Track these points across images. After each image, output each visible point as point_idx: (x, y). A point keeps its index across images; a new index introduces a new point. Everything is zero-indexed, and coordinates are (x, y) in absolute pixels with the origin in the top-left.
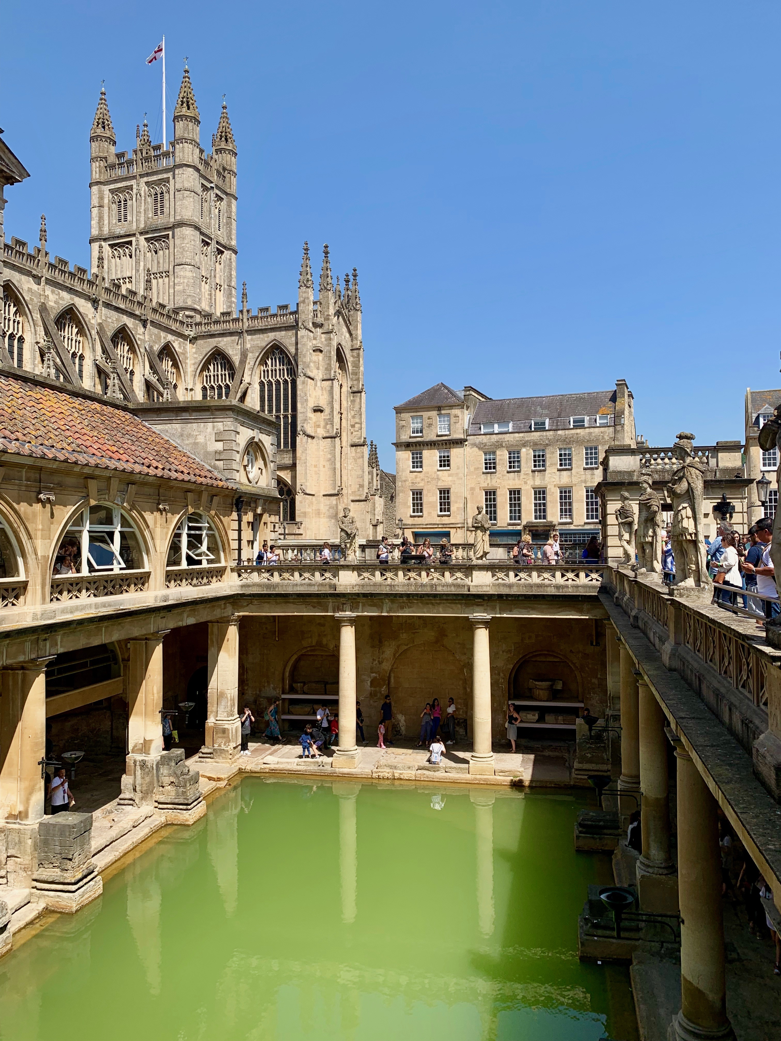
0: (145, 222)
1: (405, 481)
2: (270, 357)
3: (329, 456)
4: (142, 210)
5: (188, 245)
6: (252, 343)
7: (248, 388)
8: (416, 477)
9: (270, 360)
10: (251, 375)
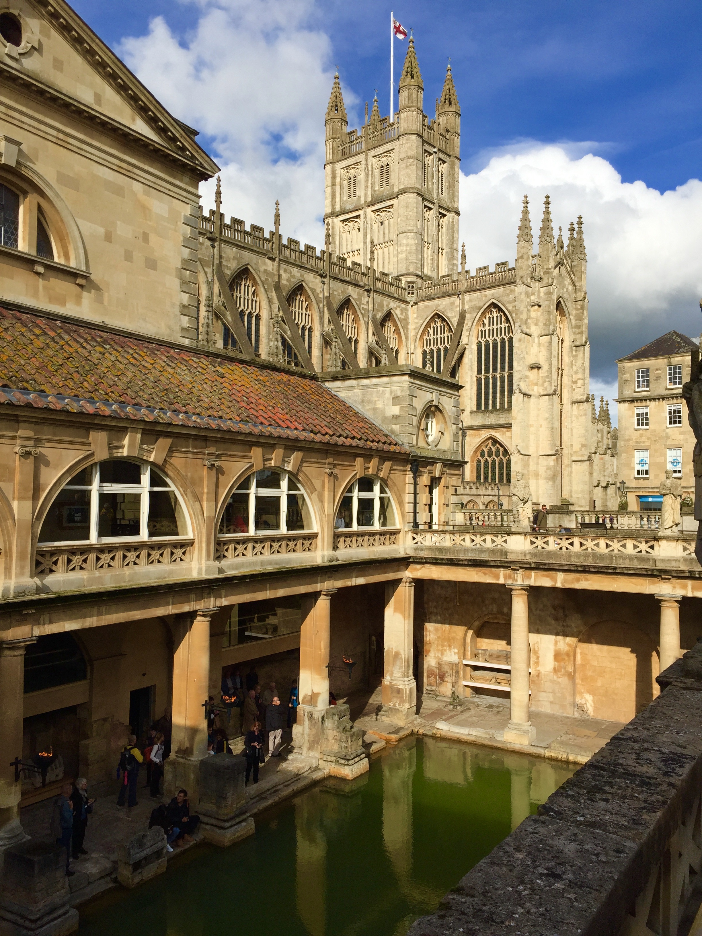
0: (372, 196)
1: (629, 440)
2: (487, 317)
3: (547, 415)
4: (369, 185)
5: (410, 213)
6: (470, 304)
7: (465, 349)
8: (641, 436)
9: (487, 319)
10: (469, 336)
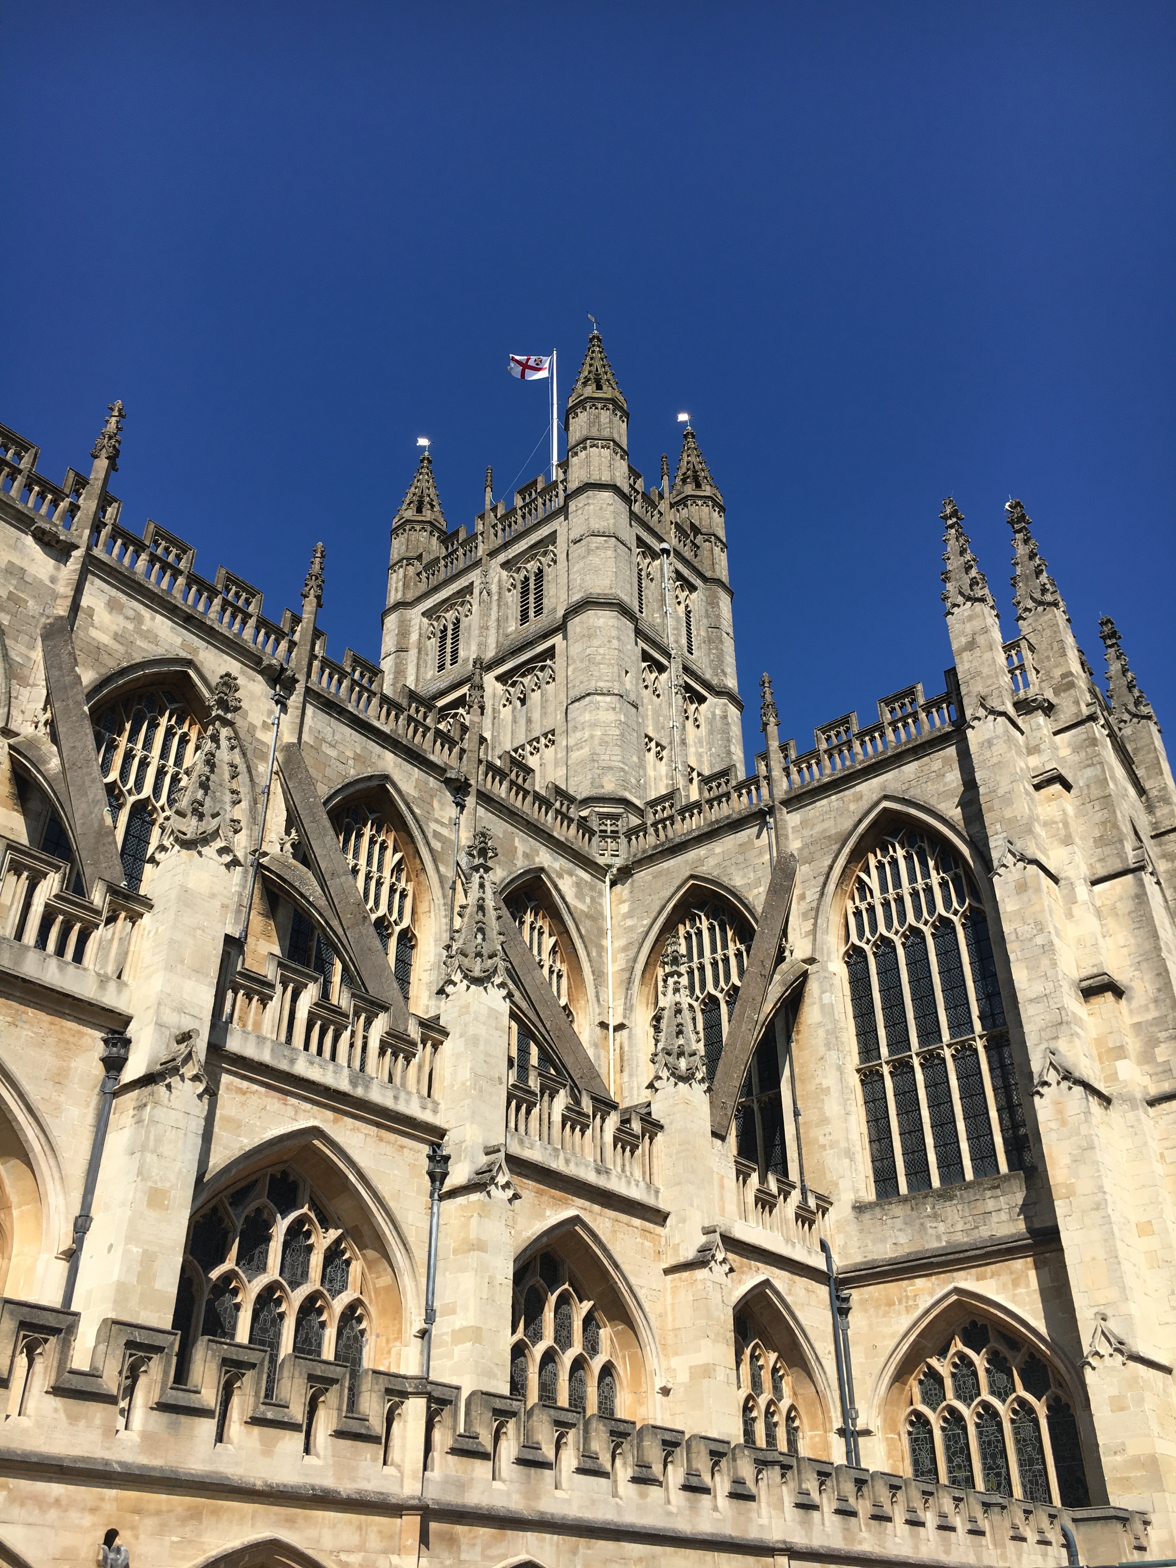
2: (873, 862)
4: (492, 627)
5: (601, 651)
6: (807, 833)
7: (805, 975)
9: (874, 872)
10: (814, 932)
